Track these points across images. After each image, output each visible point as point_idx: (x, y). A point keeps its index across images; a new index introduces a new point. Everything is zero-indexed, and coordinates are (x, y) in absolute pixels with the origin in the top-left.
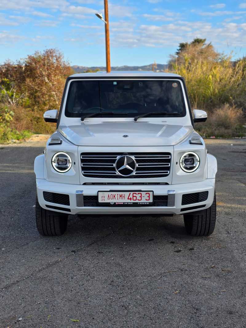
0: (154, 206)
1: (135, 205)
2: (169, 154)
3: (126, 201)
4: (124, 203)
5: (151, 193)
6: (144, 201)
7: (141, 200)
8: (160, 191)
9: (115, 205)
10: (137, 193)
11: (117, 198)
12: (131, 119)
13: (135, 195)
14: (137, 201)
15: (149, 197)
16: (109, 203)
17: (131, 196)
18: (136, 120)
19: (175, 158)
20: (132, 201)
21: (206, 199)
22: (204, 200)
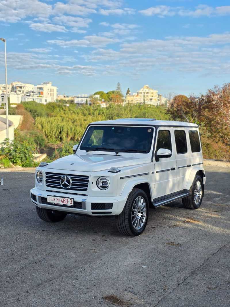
0: (74, 208)
1: (64, 206)
2: (88, 177)
3: (60, 203)
4: (59, 204)
5: (73, 200)
6: (69, 204)
7: (67, 203)
8: (79, 199)
9: (55, 205)
10: (66, 199)
11: (56, 201)
12: (114, 153)
13: (64, 200)
14: (65, 204)
15: (71, 202)
16: (52, 203)
17: (63, 200)
18: (117, 153)
19: (91, 180)
20: (63, 203)
21: (111, 208)
22: (110, 209)
